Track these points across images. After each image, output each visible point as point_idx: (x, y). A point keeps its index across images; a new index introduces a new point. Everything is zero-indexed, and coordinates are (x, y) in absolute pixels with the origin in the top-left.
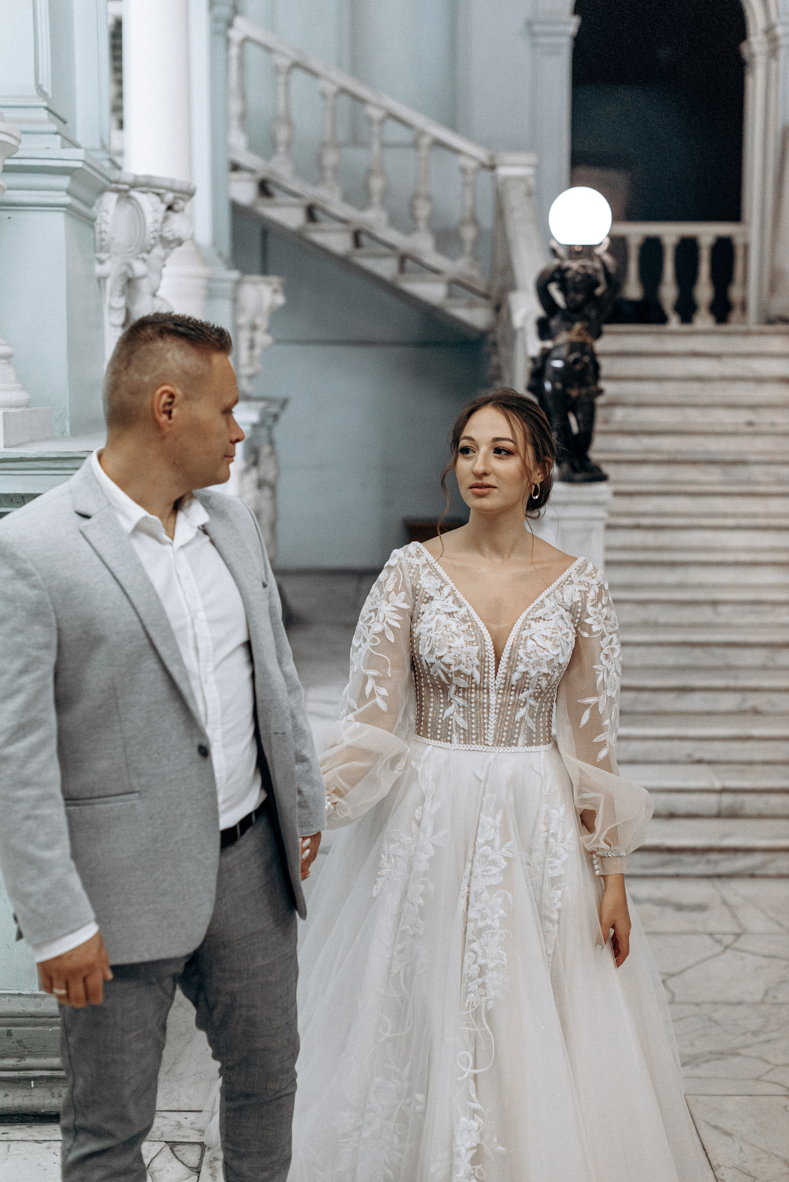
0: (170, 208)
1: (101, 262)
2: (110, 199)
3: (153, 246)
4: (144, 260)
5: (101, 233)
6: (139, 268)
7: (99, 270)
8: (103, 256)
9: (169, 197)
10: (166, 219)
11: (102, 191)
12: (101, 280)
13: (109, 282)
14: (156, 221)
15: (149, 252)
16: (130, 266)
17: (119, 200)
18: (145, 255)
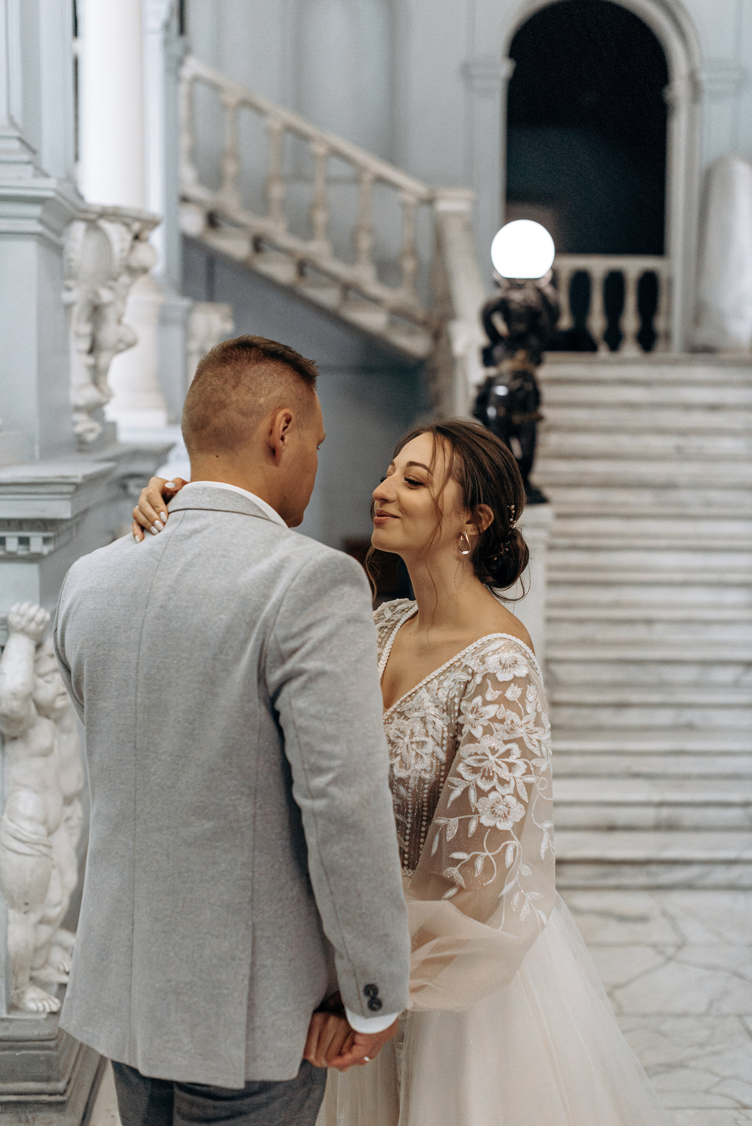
0: (137, 237)
1: (69, 289)
2: (79, 229)
3: (119, 274)
4: (111, 288)
5: (70, 260)
6: (106, 296)
7: (67, 297)
8: (71, 283)
9: (136, 226)
10: (132, 248)
11: (70, 220)
12: (68, 307)
13: (76, 310)
14: (122, 250)
15: (115, 279)
16: (96, 294)
17: (87, 230)
18: (111, 283)
